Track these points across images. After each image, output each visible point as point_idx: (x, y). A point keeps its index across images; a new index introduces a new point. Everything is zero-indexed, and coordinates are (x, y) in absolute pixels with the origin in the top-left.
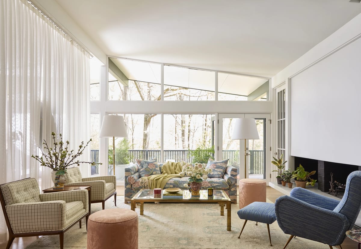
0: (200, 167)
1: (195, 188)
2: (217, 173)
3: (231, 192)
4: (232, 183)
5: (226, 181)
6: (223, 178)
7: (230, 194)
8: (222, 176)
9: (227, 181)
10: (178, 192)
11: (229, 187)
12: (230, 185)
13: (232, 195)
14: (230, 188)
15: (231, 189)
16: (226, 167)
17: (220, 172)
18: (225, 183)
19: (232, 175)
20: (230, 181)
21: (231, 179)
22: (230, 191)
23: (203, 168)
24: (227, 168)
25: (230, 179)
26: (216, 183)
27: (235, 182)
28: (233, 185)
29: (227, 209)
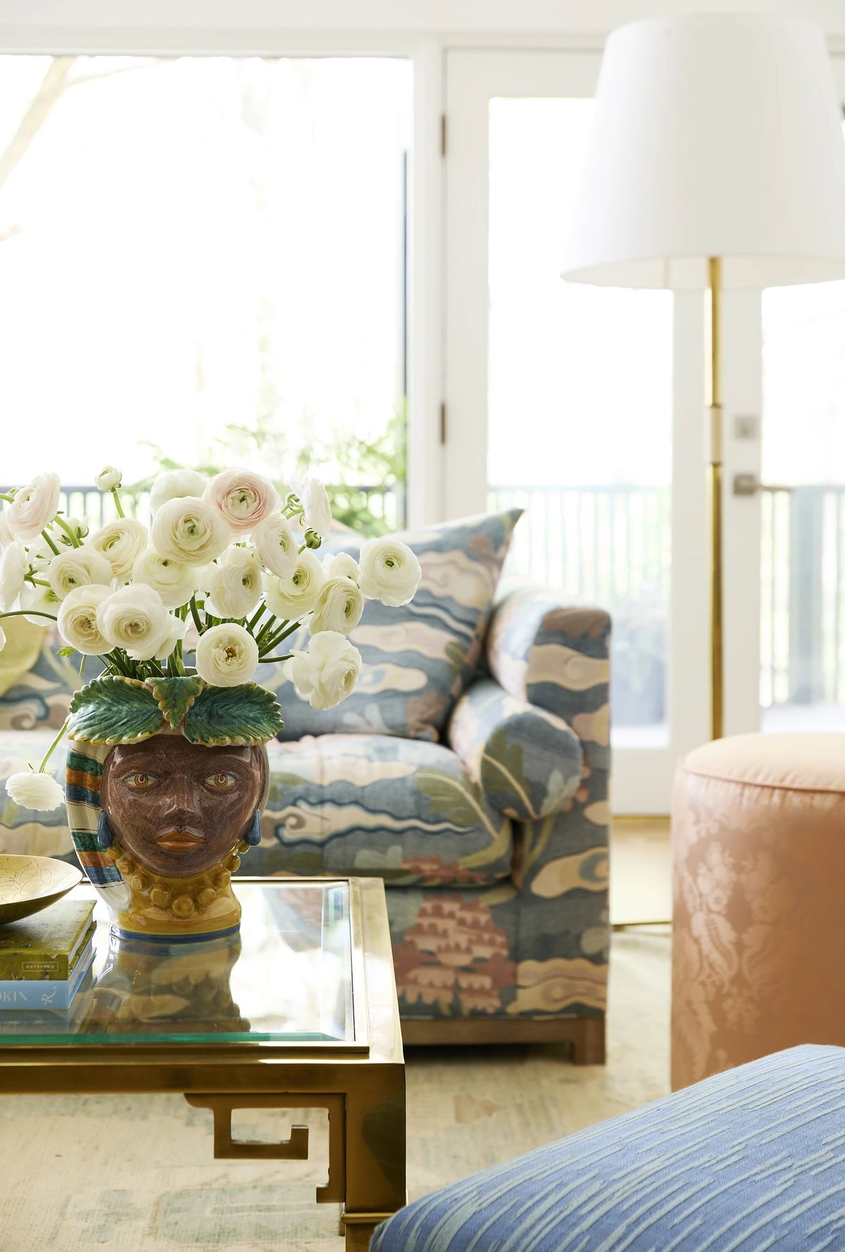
0: (241, 524)
1: (179, 818)
2: (379, 676)
3: (529, 915)
4: (538, 792)
5: (467, 775)
6: (444, 739)
7: (526, 933)
8: (435, 711)
9: (476, 776)
10: (32, 921)
11: (499, 845)
12: (517, 829)
13: (542, 957)
14: (516, 862)
15: (535, 871)
16: (484, 608)
17: (409, 660)
18: (463, 801)
19: (541, 694)
20: (516, 770)
21: (530, 750)
22: (525, 897)
23: (299, 540)
24: (492, 615)
25: (511, 742)
26: (338, 803)
27: (584, 784)
28: (561, 818)
29: (334, 1210)
